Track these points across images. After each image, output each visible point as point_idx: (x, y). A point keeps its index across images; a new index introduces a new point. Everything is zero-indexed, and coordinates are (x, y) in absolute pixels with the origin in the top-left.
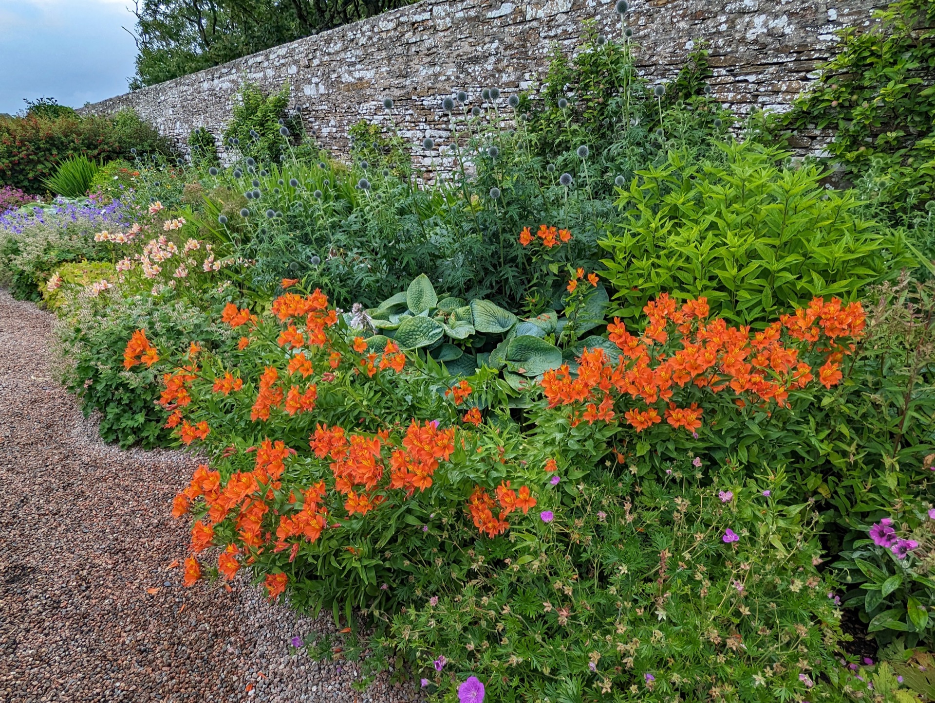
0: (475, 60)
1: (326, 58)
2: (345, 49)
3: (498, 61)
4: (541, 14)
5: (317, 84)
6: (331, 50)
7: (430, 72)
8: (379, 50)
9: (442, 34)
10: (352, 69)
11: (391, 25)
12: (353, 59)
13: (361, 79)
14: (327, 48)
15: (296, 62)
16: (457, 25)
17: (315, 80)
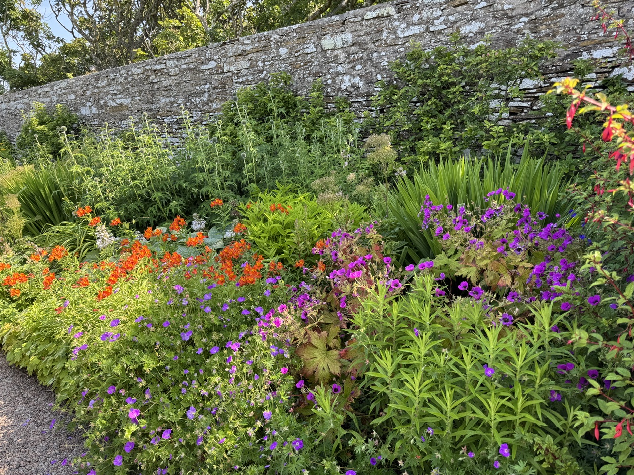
0: (196, 95)
1: (96, 90)
2: (109, 85)
3: (210, 96)
4: (232, 69)
5: (90, 107)
6: (99, 85)
7: (168, 101)
8: (132, 86)
9: (174, 78)
10: (114, 97)
11: (140, 71)
12: (115, 91)
13: (121, 105)
14: (97, 83)
15: (74, 92)
16: (183, 72)
17: (88, 104)
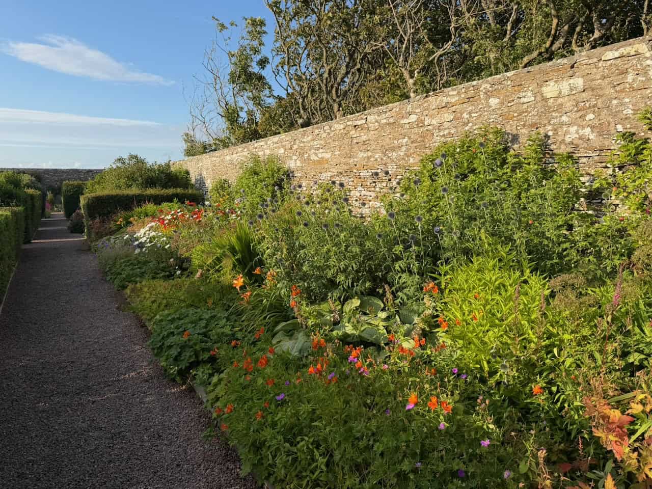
0: (393, 149)
2: (313, 140)
3: (407, 150)
4: (434, 122)
5: (296, 160)
7: (365, 155)
8: (334, 141)
9: (372, 133)
10: (317, 152)
11: (342, 127)
12: (318, 146)
13: (322, 158)
15: (283, 146)
16: (382, 127)
17: (294, 157)
